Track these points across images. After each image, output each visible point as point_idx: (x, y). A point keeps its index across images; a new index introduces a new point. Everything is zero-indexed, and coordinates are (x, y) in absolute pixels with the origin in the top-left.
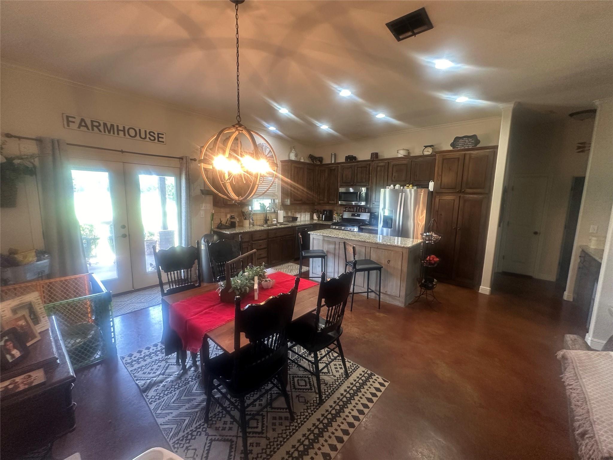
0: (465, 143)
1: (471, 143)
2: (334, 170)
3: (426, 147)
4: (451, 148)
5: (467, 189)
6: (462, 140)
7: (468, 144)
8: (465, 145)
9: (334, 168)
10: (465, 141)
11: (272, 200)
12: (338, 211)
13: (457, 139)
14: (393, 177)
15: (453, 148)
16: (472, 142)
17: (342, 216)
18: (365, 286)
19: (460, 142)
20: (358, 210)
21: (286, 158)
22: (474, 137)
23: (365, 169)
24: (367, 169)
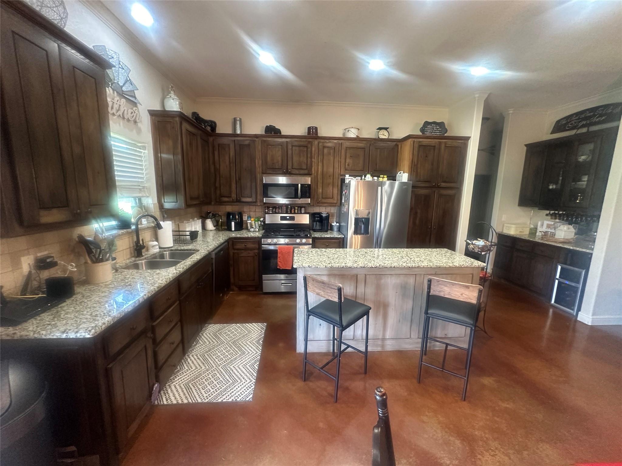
0: (433, 130)
1: (438, 131)
2: (249, 145)
3: (380, 129)
4: (421, 134)
5: (442, 183)
6: (431, 126)
7: (436, 131)
8: (433, 132)
9: (247, 143)
10: (433, 128)
11: (135, 200)
12: (251, 213)
13: (427, 124)
14: (347, 164)
15: (422, 134)
16: (439, 129)
17: (264, 221)
18: (412, 336)
19: (428, 128)
20: (289, 211)
21: (157, 107)
22: (441, 125)
23: (306, 149)
24: (309, 150)
